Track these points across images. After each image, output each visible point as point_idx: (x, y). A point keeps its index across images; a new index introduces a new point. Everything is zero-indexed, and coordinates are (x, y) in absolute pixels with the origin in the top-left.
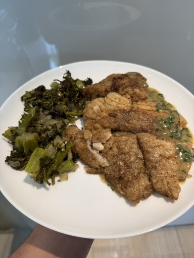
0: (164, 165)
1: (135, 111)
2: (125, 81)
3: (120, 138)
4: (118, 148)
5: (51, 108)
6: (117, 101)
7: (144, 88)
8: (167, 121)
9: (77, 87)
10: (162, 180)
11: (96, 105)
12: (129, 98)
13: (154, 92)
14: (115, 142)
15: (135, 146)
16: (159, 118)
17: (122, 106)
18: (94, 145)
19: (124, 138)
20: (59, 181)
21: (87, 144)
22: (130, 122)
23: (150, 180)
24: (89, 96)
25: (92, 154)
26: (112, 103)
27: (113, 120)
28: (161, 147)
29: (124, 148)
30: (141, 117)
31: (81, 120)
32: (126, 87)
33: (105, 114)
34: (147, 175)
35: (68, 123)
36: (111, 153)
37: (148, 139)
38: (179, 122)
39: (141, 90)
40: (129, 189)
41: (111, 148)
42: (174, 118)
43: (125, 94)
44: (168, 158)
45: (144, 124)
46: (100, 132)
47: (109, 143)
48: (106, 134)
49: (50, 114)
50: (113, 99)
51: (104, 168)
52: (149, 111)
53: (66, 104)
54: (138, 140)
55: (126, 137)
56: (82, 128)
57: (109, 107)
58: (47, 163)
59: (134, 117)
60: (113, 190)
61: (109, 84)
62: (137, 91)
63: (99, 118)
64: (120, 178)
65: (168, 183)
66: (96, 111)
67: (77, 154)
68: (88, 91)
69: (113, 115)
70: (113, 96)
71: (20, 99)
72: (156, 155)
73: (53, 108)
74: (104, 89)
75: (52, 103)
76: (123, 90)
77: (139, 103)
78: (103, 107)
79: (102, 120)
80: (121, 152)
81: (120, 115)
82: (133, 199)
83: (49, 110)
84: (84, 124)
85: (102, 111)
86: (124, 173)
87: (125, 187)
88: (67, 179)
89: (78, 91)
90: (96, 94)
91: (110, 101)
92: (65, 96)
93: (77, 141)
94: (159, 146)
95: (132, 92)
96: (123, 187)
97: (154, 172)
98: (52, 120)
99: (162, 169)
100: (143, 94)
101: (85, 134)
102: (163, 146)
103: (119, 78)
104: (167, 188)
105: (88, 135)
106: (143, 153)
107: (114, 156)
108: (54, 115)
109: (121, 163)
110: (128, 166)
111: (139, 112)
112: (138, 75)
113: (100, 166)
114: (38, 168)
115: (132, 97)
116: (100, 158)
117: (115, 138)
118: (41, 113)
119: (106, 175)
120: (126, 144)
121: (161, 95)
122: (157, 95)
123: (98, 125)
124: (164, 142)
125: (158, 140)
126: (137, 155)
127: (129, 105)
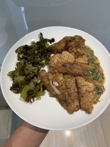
0: (87, 96)
1: (76, 64)
2: (73, 43)
3: (67, 80)
4: (66, 85)
5: (32, 60)
6: (67, 57)
7: (83, 48)
8: (92, 71)
9: (45, 47)
10: (85, 103)
12: (74, 55)
14: (64, 82)
15: (74, 85)
16: (88, 69)
17: (70, 61)
18: (53, 82)
19: (69, 80)
20: (36, 100)
21: (50, 82)
22: (73, 70)
23: (79, 103)
25: (53, 88)
26: (64, 58)
27: (64, 69)
28: (87, 86)
29: (68, 86)
30: (79, 68)
32: (73, 48)
33: (60, 65)
34: (78, 100)
35: (41, 68)
36: (62, 87)
37: (81, 81)
38: (99, 71)
39: (81, 50)
40: (69, 107)
41: (62, 85)
42: (96, 69)
43: (72, 52)
44: (90, 92)
45: (80, 72)
46: (57, 76)
47: (61, 82)
48: (60, 78)
49: (31, 63)
50: (65, 56)
51: (58, 95)
52: (84, 64)
53: (40, 57)
54: (76, 81)
55: (70, 80)
56: (48, 72)
57: (63, 60)
58: (30, 93)
59: (75, 67)
60: (62, 106)
61: (63, 45)
62: (79, 50)
63: (57, 67)
64: (65, 101)
65: (88, 105)
66: (55, 63)
67: (45, 87)
68: (52, 48)
69: (64, 65)
70: (66, 53)
72: (84, 89)
73: (33, 60)
74: (60, 49)
75: (32, 58)
76: (71, 50)
77: (79, 58)
78: (60, 60)
79: (59, 68)
80: (67, 88)
81: (68, 65)
82: (71, 112)
84: (49, 70)
85: (59, 63)
86: (67, 99)
87: (67, 106)
88: (40, 99)
89: (46, 49)
91: (63, 56)
92: (39, 52)
93: (45, 80)
94: (86, 86)
95: (76, 51)
96: (66, 106)
97: (82, 99)
98: (32, 67)
99: (86, 98)
100: (82, 52)
101: (50, 76)
102: (88, 85)
103: (69, 41)
104: (87, 108)
106: (77, 89)
107: (63, 89)
108: (34, 64)
109: (67, 93)
110: (69, 95)
111: (78, 64)
112: (80, 38)
113: (56, 94)
114: (26, 96)
116: (56, 90)
117: (65, 80)
118: (27, 63)
119: (59, 98)
120: (70, 83)
122: (90, 51)
123: (56, 71)
124: (89, 83)
125: (86, 82)
126: (74, 90)
127: (73, 59)
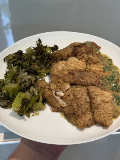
0: (104, 107)
1: (88, 71)
2: (83, 49)
3: (76, 89)
4: (74, 95)
5: (27, 67)
6: (76, 63)
7: (96, 54)
8: (110, 78)
9: (46, 52)
10: (101, 115)
11: (60, 66)
12: (84, 62)
13: (105, 57)
14: (72, 91)
15: (85, 94)
16: (104, 76)
17: (79, 67)
18: (57, 93)
19: (78, 89)
20: (33, 115)
21: (52, 92)
22: (84, 79)
23: (93, 115)
24: (55, 59)
25: (56, 99)
26: (72, 65)
27: (71, 77)
28: (102, 95)
29: (78, 95)
30: (92, 75)
31: (48, 77)
32: (83, 53)
33: (66, 72)
34: (91, 113)
35: (39, 79)
36: (68, 98)
37: (94, 90)
38: (118, 79)
39: (94, 56)
40: (79, 120)
41: (69, 95)
42: (115, 77)
43: (81, 59)
44: (106, 102)
45: (94, 81)
46: (62, 84)
47: (68, 92)
48: (66, 86)
49: (27, 71)
50: (73, 62)
51: (63, 108)
52: (98, 71)
53: (38, 65)
54: (88, 90)
55: (80, 88)
56: (49, 82)
57: (70, 68)
58: (26, 101)
59: (87, 75)
60: (69, 122)
61: (70, 51)
62: (91, 56)
63: (61, 75)
64: (74, 114)
65: (104, 117)
66: (60, 70)
67: (46, 99)
68: (54, 55)
69: (72, 73)
70: (73, 60)
71: (3, 60)
72: (98, 100)
73: (29, 67)
74: (66, 54)
75: (29, 63)
76: (80, 55)
77: (91, 65)
78: (65, 67)
79: (64, 77)
80: (75, 98)
81: (77, 74)
82: (81, 125)
83: (26, 68)
84: (51, 79)
85: (64, 70)
86: (76, 111)
87: (76, 119)
88: (38, 114)
89: (47, 55)
90: (60, 57)
91: (71, 63)
92: (37, 59)
93: (46, 90)
94: (101, 95)
95: (87, 58)
96: (75, 119)
97: (96, 111)
98: (28, 76)
99: (101, 109)
100: (96, 59)
101: (51, 85)
102: (104, 94)
103: (78, 46)
104: (103, 120)
105: (53, 86)
106: (90, 99)
107: (71, 100)
108: (29, 72)
109: (75, 105)
110: (79, 107)
111: (90, 71)
112: (94, 44)
113: (61, 106)
114: (20, 105)
115: (87, 61)
116: (61, 101)
117: (72, 89)
118: (21, 70)
119: (64, 112)
120: (79, 92)
121: (110, 60)
122: (107, 60)
123: (60, 80)
124: (105, 92)
125: (101, 91)
126: (86, 99)
127: (84, 66)
